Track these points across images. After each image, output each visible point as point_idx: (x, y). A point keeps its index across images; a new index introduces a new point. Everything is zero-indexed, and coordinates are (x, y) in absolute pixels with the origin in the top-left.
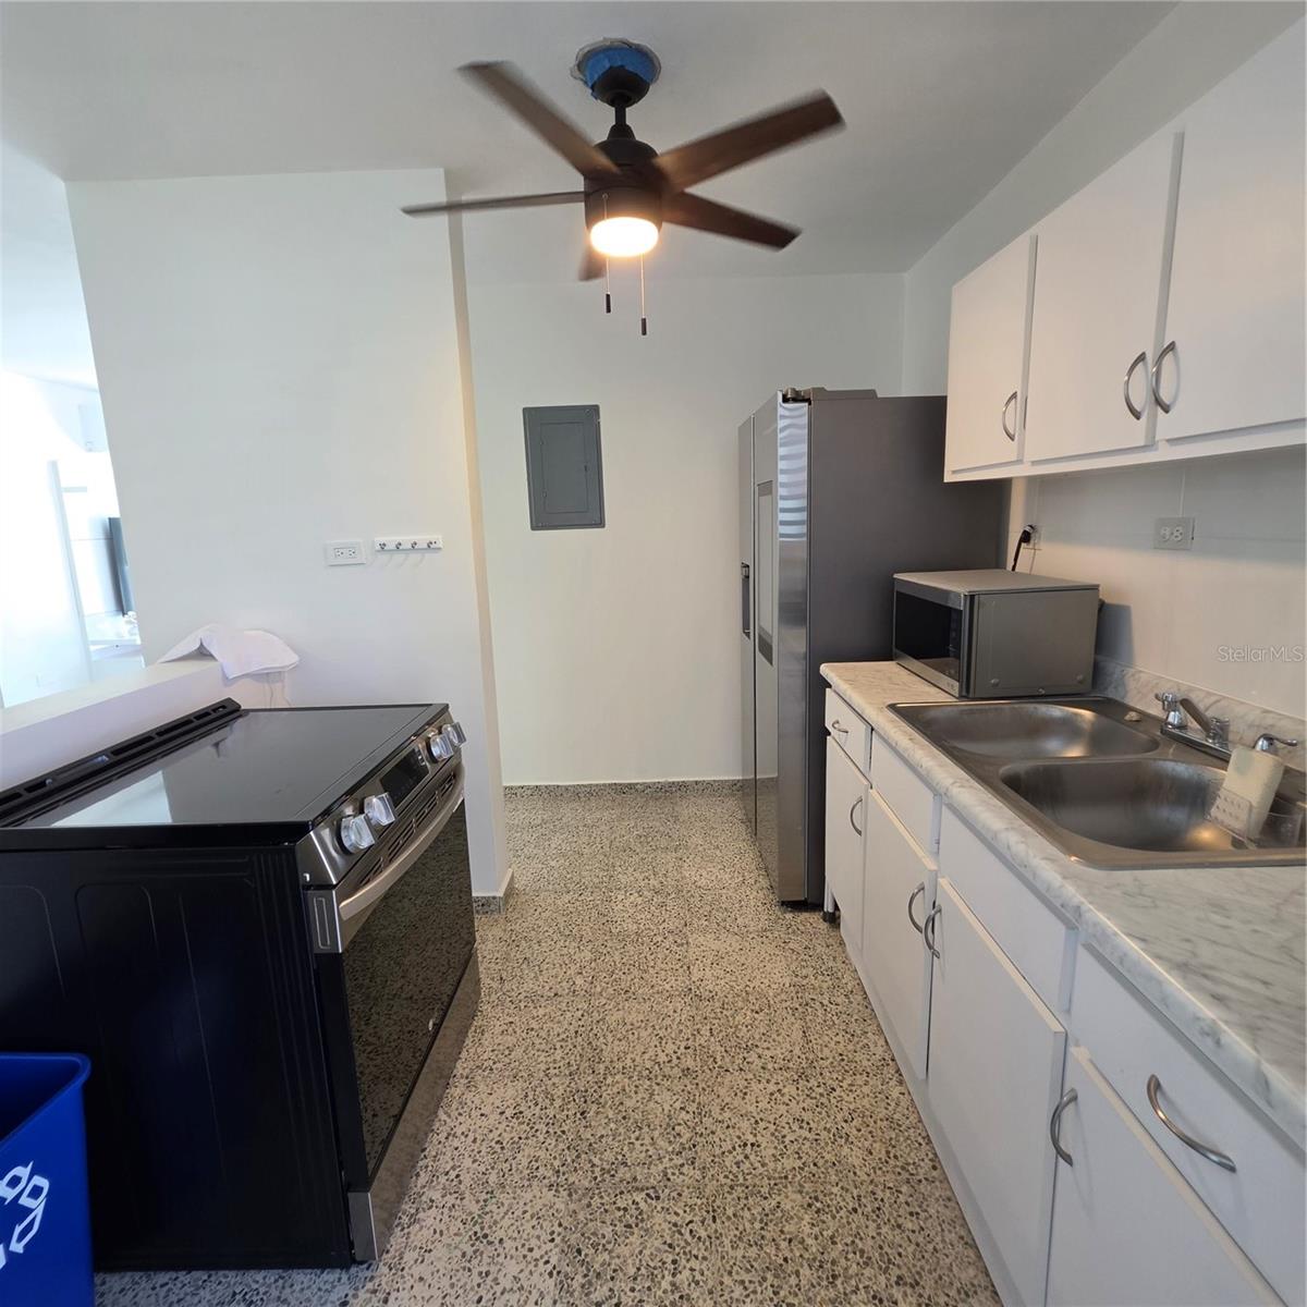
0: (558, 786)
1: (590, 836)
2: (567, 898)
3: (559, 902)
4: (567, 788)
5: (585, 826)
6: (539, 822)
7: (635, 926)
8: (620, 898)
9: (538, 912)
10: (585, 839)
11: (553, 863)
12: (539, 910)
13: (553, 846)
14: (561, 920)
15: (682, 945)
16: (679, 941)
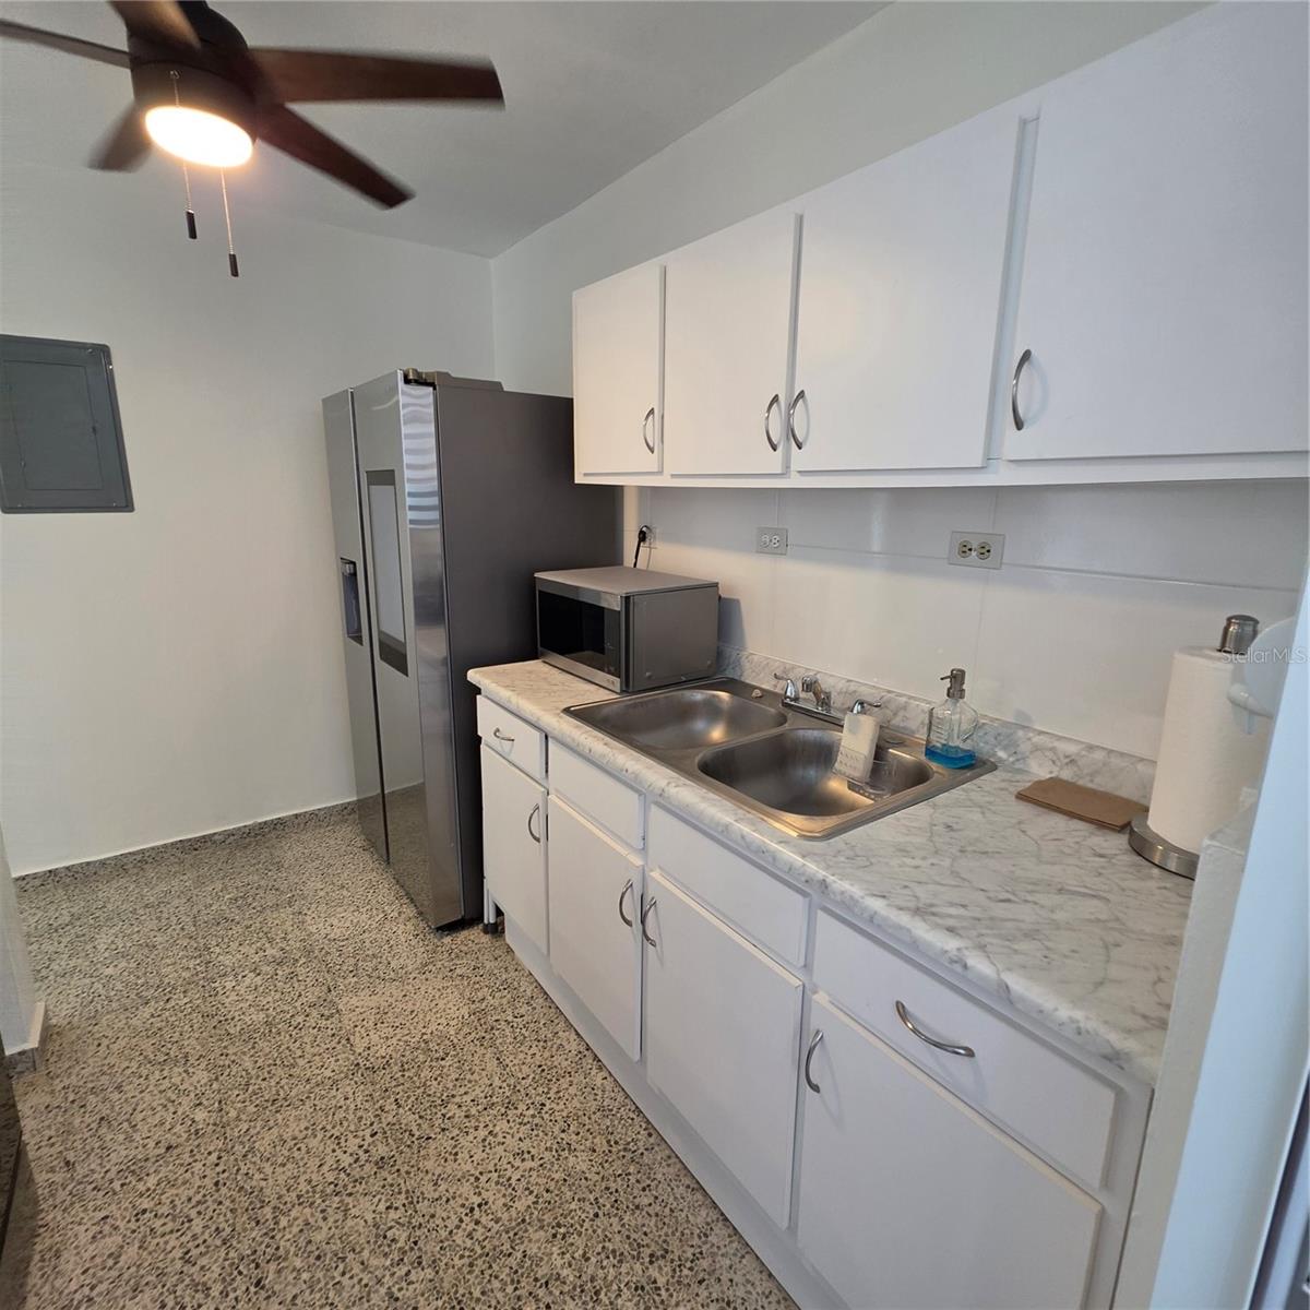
0: (88, 864)
1: (159, 919)
2: (147, 1011)
3: (134, 1022)
4: (103, 863)
5: (146, 906)
6: (68, 919)
7: (262, 1015)
8: (229, 985)
9: (103, 1047)
10: (153, 924)
11: (109, 971)
12: (105, 1042)
13: (101, 947)
14: (147, 1045)
15: (332, 1016)
16: (327, 1013)
